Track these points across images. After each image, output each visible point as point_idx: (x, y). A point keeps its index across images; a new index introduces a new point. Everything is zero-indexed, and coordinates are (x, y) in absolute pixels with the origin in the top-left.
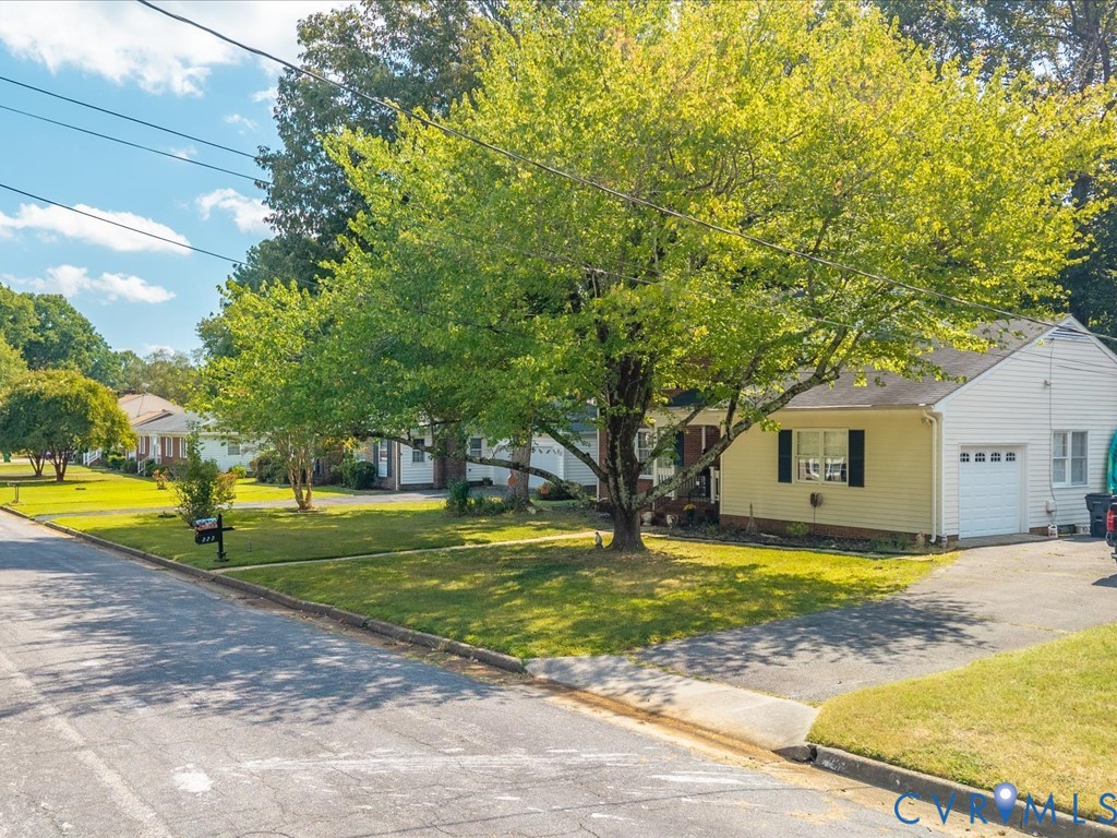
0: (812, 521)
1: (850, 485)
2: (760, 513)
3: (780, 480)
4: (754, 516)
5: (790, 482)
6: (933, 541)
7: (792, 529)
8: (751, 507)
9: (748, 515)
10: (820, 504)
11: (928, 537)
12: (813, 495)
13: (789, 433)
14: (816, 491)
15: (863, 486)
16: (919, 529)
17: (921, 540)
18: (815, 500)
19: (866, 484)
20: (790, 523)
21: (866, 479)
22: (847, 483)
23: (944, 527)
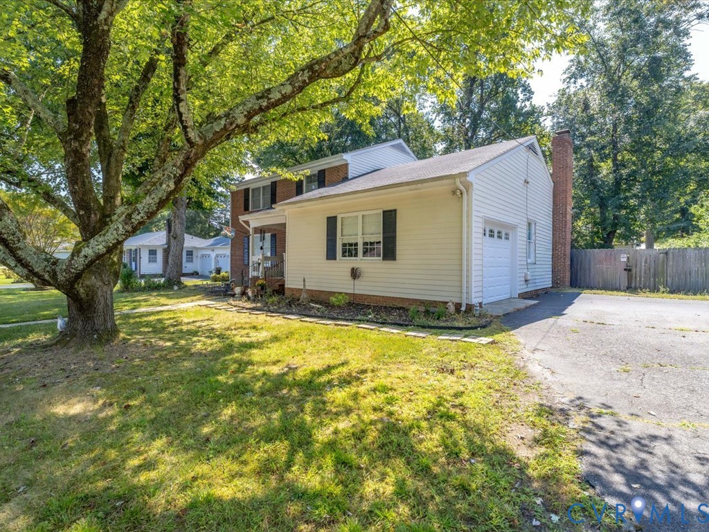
0: (351, 291)
1: (383, 259)
2: (311, 286)
3: (328, 259)
4: (307, 288)
5: (336, 259)
6: (463, 309)
7: (334, 299)
8: (304, 280)
9: (302, 287)
10: (359, 277)
11: (458, 306)
12: (353, 269)
13: (335, 218)
14: (356, 266)
15: (395, 260)
16: (451, 297)
17: (452, 309)
18: (355, 274)
19: (398, 257)
20: (332, 293)
21: (398, 252)
22: (381, 258)
23: (473, 296)
